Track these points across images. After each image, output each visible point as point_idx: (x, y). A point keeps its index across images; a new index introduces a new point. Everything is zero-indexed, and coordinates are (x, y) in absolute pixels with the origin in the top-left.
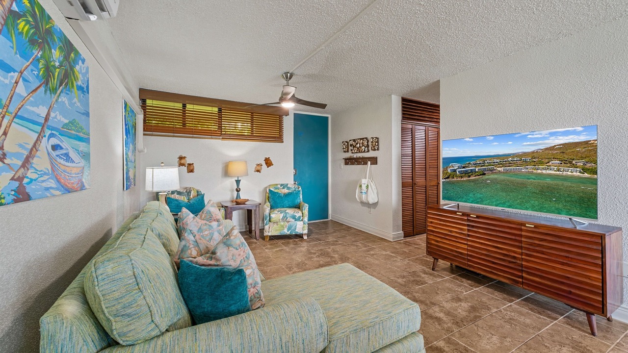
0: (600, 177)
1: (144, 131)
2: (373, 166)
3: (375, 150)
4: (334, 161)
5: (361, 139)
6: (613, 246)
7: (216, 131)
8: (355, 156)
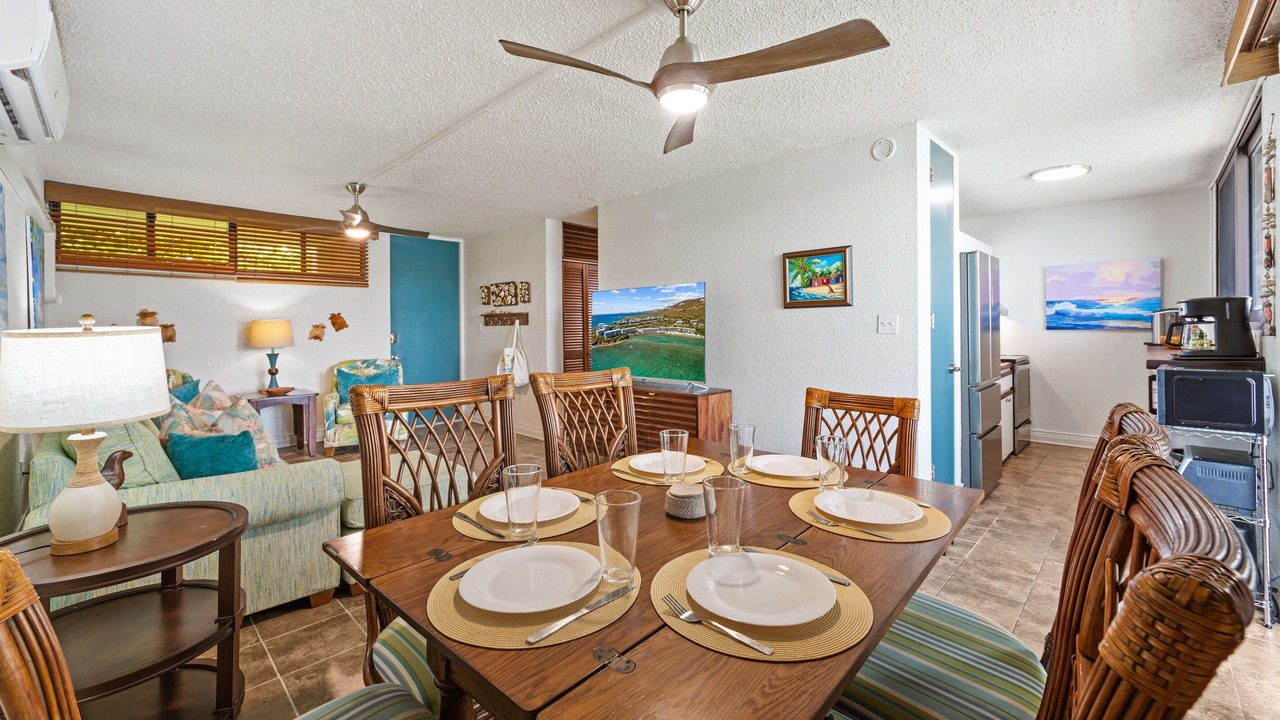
0: (709, 337)
1: (57, 262)
2: (523, 327)
3: (524, 302)
4: (469, 319)
5: (506, 284)
6: (713, 408)
7: (224, 265)
8: (498, 311)
